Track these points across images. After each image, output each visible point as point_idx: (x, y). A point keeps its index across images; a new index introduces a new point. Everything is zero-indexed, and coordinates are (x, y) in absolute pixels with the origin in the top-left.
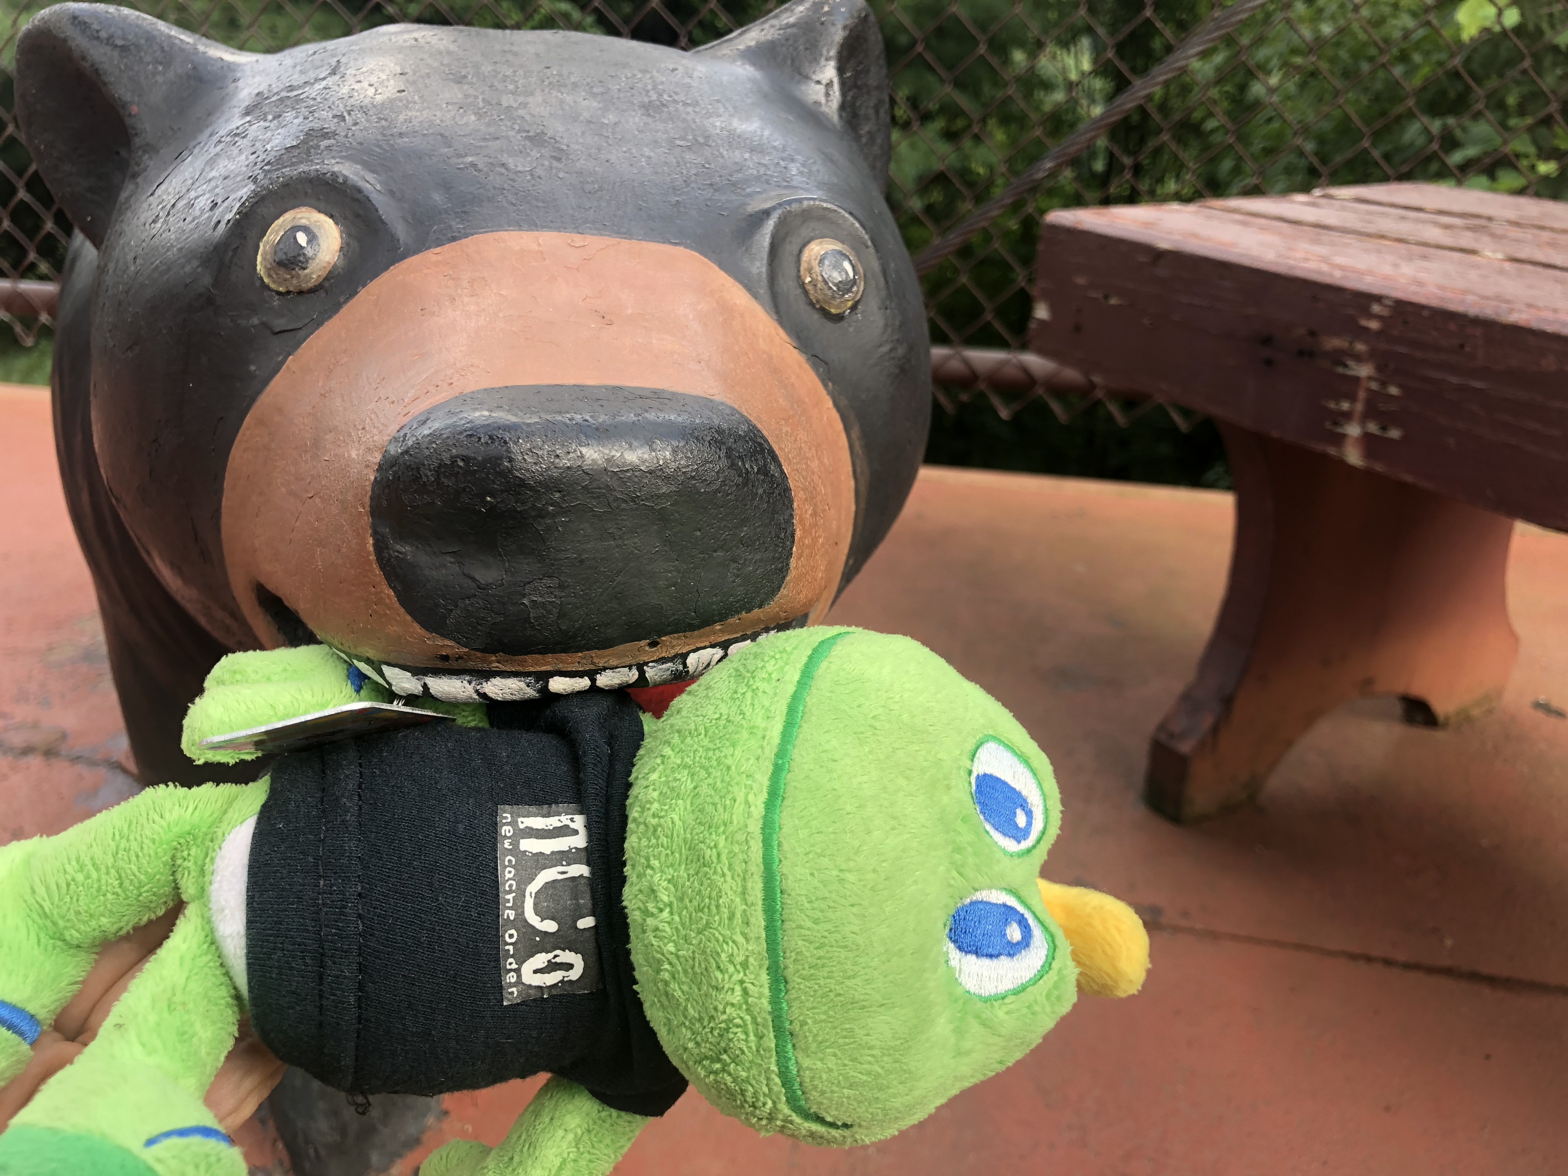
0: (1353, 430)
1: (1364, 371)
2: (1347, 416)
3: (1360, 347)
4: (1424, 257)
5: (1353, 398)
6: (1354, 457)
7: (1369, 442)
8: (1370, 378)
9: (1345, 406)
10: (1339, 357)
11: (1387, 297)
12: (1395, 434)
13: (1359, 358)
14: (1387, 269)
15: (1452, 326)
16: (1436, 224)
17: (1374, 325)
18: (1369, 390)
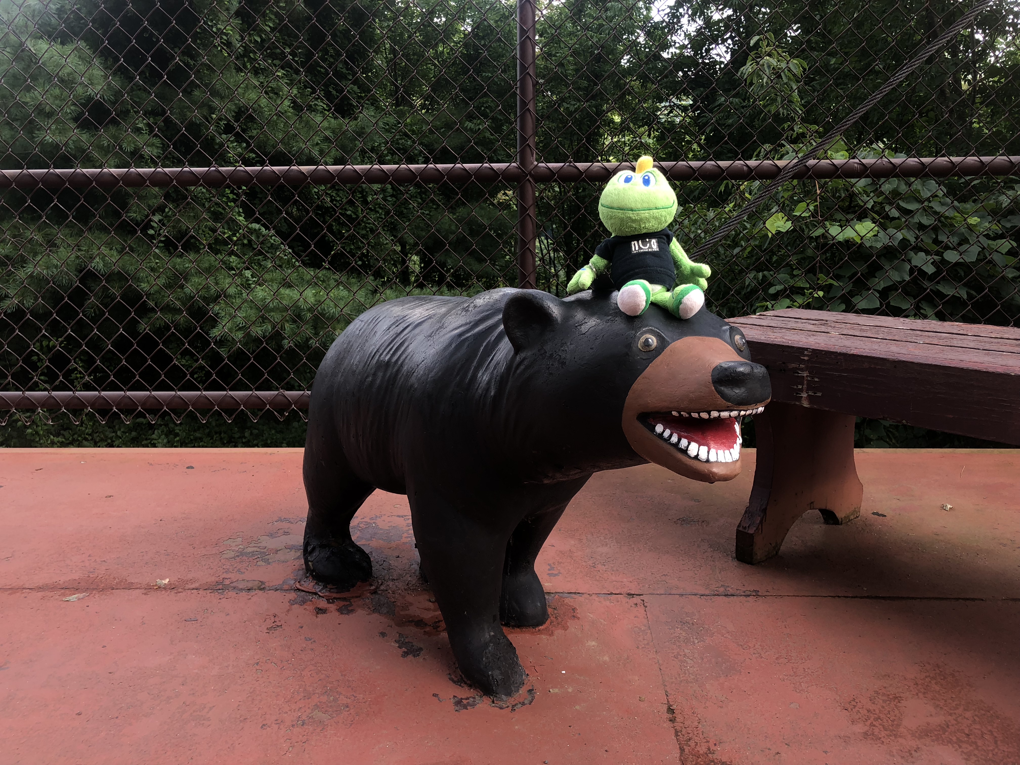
0: (804, 395)
1: (805, 374)
2: (801, 390)
3: (802, 366)
4: (813, 335)
5: (803, 385)
6: (806, 404)
7: (809, 397)
8: (807, 376)
9: (800, 387)
10: (795, 370)
11: (810, 349)
12: (819, 394)
13: (802, 370)
14: (804, 340)
15: (833, 356)
16: (809, 324)
17: (806, 358)
18: (807, 380)
